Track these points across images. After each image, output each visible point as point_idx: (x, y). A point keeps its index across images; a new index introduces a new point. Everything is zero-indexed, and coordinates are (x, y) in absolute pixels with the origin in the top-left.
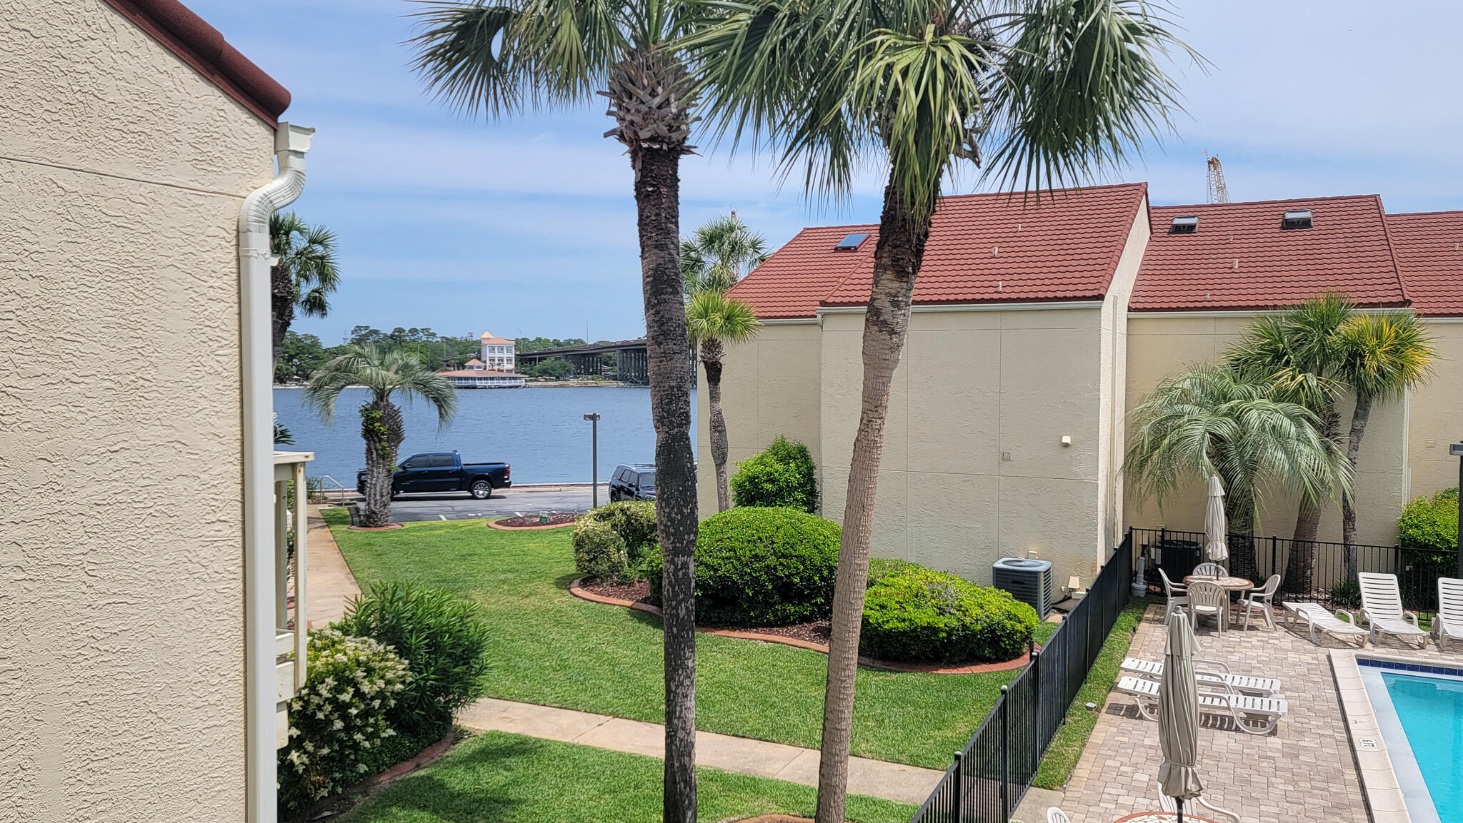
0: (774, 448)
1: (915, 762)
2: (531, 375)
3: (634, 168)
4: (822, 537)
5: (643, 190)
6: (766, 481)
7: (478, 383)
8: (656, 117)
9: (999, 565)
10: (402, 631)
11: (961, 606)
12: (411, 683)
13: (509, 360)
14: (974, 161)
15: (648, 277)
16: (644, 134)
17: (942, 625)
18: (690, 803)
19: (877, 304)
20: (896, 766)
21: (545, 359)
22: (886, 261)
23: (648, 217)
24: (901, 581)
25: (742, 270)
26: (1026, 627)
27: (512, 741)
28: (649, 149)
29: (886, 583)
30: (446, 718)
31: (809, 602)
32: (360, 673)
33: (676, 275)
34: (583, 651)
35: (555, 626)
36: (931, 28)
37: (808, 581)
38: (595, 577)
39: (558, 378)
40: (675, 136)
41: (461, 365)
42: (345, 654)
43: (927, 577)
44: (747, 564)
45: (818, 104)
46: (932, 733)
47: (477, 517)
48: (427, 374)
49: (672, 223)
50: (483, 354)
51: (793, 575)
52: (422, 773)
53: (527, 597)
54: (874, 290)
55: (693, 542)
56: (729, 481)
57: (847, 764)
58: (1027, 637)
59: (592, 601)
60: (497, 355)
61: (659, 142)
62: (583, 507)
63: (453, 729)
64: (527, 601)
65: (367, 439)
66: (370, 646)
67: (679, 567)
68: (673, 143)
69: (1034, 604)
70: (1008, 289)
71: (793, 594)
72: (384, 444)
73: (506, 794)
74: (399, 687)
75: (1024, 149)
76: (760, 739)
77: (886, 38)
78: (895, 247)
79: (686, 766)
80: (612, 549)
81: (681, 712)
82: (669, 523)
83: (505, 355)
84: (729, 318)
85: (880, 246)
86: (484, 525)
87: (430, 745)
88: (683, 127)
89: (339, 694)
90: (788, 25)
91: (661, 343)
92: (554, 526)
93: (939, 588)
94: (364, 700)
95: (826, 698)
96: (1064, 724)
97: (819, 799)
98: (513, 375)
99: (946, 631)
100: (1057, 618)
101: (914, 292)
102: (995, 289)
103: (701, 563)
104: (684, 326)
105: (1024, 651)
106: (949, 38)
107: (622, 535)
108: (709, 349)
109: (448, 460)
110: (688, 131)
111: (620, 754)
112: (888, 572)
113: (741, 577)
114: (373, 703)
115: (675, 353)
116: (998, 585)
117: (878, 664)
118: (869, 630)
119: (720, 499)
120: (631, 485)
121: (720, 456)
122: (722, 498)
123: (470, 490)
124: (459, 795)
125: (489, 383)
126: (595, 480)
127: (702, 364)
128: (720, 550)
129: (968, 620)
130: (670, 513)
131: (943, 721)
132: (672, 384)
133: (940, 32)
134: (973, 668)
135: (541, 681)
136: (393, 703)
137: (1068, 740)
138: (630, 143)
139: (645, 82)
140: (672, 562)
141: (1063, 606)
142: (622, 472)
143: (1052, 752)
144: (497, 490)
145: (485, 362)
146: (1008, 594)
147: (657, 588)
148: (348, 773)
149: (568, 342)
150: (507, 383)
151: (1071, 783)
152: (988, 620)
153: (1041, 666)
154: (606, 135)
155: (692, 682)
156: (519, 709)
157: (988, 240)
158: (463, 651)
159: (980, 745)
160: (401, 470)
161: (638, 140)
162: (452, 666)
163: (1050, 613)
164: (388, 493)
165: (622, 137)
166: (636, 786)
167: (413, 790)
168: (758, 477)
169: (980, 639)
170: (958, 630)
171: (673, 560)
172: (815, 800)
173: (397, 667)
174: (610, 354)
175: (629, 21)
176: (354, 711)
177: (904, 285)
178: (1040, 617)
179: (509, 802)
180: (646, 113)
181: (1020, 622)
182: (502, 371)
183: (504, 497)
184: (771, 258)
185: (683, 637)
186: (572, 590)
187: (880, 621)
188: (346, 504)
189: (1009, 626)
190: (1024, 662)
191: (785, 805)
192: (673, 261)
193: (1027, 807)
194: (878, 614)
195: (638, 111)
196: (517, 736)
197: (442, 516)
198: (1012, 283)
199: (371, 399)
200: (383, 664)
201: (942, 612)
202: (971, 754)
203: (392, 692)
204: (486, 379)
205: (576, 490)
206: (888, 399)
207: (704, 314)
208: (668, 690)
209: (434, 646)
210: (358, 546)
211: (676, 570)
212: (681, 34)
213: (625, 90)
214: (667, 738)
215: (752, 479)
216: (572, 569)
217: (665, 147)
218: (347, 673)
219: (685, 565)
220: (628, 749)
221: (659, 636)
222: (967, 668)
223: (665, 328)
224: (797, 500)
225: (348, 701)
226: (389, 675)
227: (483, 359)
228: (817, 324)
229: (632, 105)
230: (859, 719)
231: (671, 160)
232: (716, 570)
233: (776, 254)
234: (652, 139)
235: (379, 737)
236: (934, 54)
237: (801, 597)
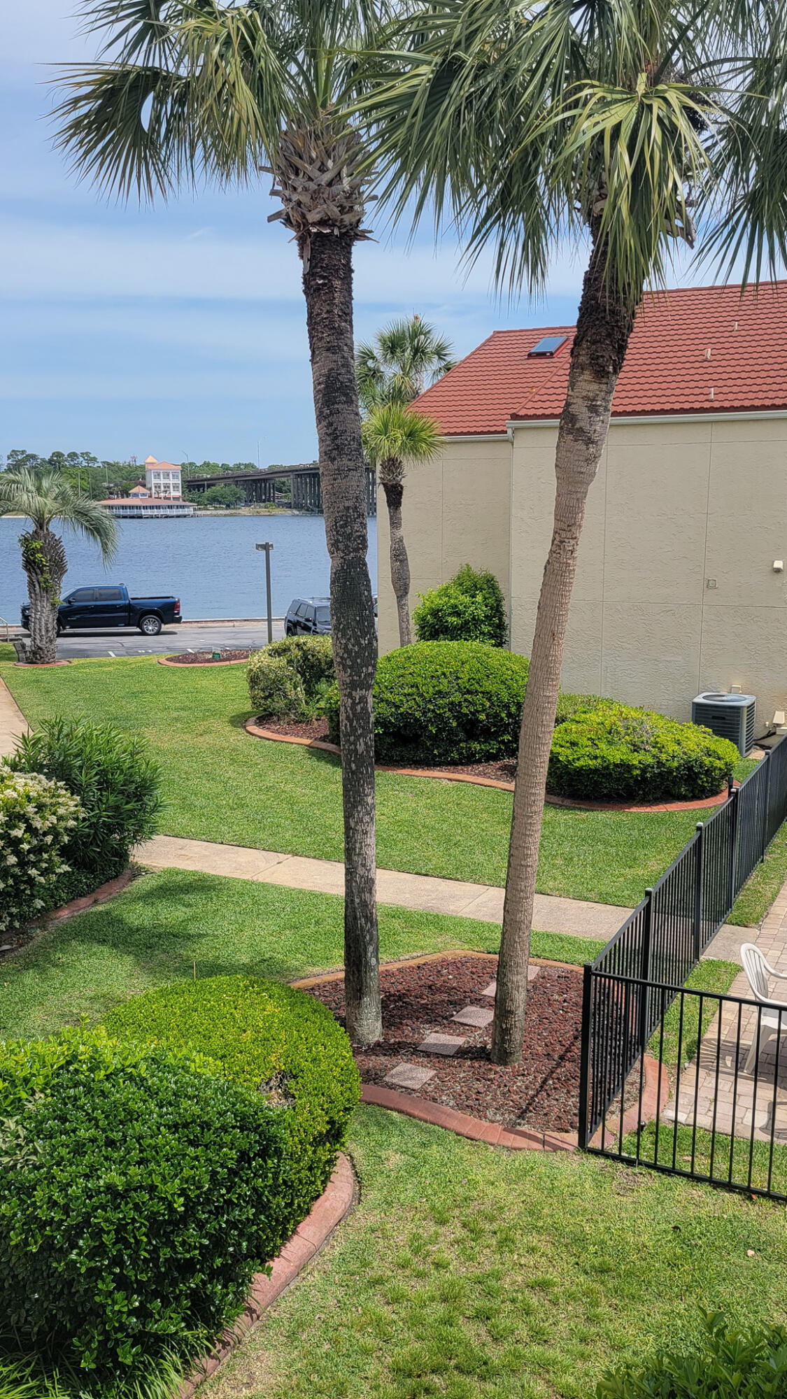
0: (459, 579)
1: (604, 899)
2: (199, 503)
3: (302, 257)
4: (510, 672)
5: (313, 283)
6: (450, 615)
7: (143, 512)
8: (325, 196)
9: (699, 699)
10: (71, 768)
11: (657, 743)
12: (84, 820)
13: (175, 487)
14: (687, 240)
15: (319, 384)
16: (313, 217)
17: (636, 763)
18: (371, 939)
19: (572, 409)
20: (584, 904)
21: (214, 485)
22: (583, 359)
23: (318, 315)
24: (594, 717)
25: (426, 380)
26: (726, 764)
27: (191, 878)
28: (319, 234)
29: (577, 719)
30: (123, 855)
31: (496, 739)
32: (30, 809)
33: (351, 381)
34: (261, 790)
35: (231, 764)
36: (642, 78)
37: (495, 717)
38: (271, 715)
39: (228, 506)
40: (347, 218)
41: (125, 493)
42: (15, 790)
43: (622, 713)
44: (430, 701)
45: (510, 176)
46: (623, 871)
47: (147, 653)
48: (89, 502)
49: (346, 321)
50: (147, 479)
51: (478, 712)
52: (100, 908)
53: (201, 735)
54: (570, 393)
55: (371, 675)
56: (411, 614)
57: (532, 900)
58: (726, 774)
59: (269, 739)
60: (162, 481)
61: (330, 226)
62: (257, 643)
63: (130, 866)
64: (201, 739)
65: (29, 571)
66: (40, 782)
67: (357, 701)
68: (346, 226)
69: (735, 740)
70: (721, 397)
71: (478, 732)
72: (47, 576)
73: (185, 929)
74: (72, 823)
75: (745, 225)
76: (443, 877)
77: (593, 91)
78: (594, 343)
79: (366, 902)
80: (288, 686)
81: (361, 848)
82: (346, 655)
83: (171, 481)
84: (411, 435)
85: (577, 342)
86: (155, 661)
87: (107, 881)
88: (357, 207)
89: (10, 829)
90: (476, 78)
91: (335, 459)
92: (228, 663)
93: (634, 724)
94: (36, 836)
95: (512, 834)
96: (762, 861)
97: (503, 934)
98: (181, 503)
99: (640, 768)
100: (759, 755)
101: (614, 394)
102: (706, 397)
103: (382, 701)
104: (360, 442)
105: (723, 788)
106: (665, 87)
107: (299, 672)
108: (389, 470)
109: (115, 594)
110: (363, 213)
111: (300, 891)
112: (581, 708)
113: (424, 713)
114: (46, 839)
115: (349, 470)
116: (698, 721)
117: (567, 802)
118: (558, 768)
119: (402, 633)
120: (308, 620)
121: (402, 587)
122: (404, 632)
123: (139, 626)
124: (138, 930)
125: (156, 512)
126: (269, 614)
127: (382, 486)
128: (402, 686)
129: (663, 757)
130: (346, 645)
131: (635, 859)
132: (347, 505)
133: (654, 80)
134: (668, 806)
135: (218, 819)
136: (66, 839)
137: (766, 879)
138: (297, 227)
139: (314, 155)
140: (350, 696)
141: (766, 742)
142: (298, 606)
143: (748, 889)
144: (167, 626)
145: (150, 489)
146: (708, 730)
147: (336, 726)
148: (26, 908)
149: (238, 466)
150: (175, 512)
151: (767, 920)
152: (685, 757)
153: (740, 804)
154: (270, 219)
155: (372, 819)
156: (196, 847)
157: (701, 341)
158: (136, 788)
159: (671, 882)
160: (65, 604)
161: (306, 224)
162: (124, 801)
163: (752, 750)
164: (54, 628)
165: (288, 221)
166: (317, 922)
167: (91, 926)
168: (441, 610)
169: (676, 776)
170: (653, 767)
171: (350, 694)
172: (500, 936)
173: (69, 804)
174: (283, 479)
175: (295, 82)
176: (26, 847)
177: (604, 387)
178: (741, 753)
179: (189, 937)
180: (315, 192)
181: (719, 759)
182: (169, 499)
183: (175, 633)
184: (458, 367)
185: (362, 773)
186: (248, 728)
187: (571, 758)
188: (11, 640)
189: (707, 762)
190: (722, 800)
191: (470, 941)
192: (347, 365)
193: (719, 944)
194: (569, 752)
195: (306, 189)
196: (194, 873)
197: (111, 653)
198: (725, 390)
199: (31, 528)
200: (54, 800)
201: (636, 749)
202: (662, 891)
203: (66, 829)
204: (152, 507)
205: (249, 626)
206: (582, 518)
207: (384, 430)
208: (348, 828)
209: (105, 783)
210: (25, 683)
211: (354, 704)
212: (354, 94)
213: (291, 165)
214: (346, 874)
215: (435, 613)
216: (248, 707)
217: (336, 232)
218: (18, 809)
219: (363, 699)
220: (307, 886)
221: (338, 774)
222: (661, 806)
223: (338, 442)
224: (482, 633)
225: (20, 836)
226: (61, 811)
227: (148, 486)
228: (507, 441)
229: (299, 182)
230: (546, 858)
231: (343, 247)
232: (397, 707)
233: (463, 362)
234: (322, 223)
235: (54, 873)
236: (650, 107)
237: (486, 734)
